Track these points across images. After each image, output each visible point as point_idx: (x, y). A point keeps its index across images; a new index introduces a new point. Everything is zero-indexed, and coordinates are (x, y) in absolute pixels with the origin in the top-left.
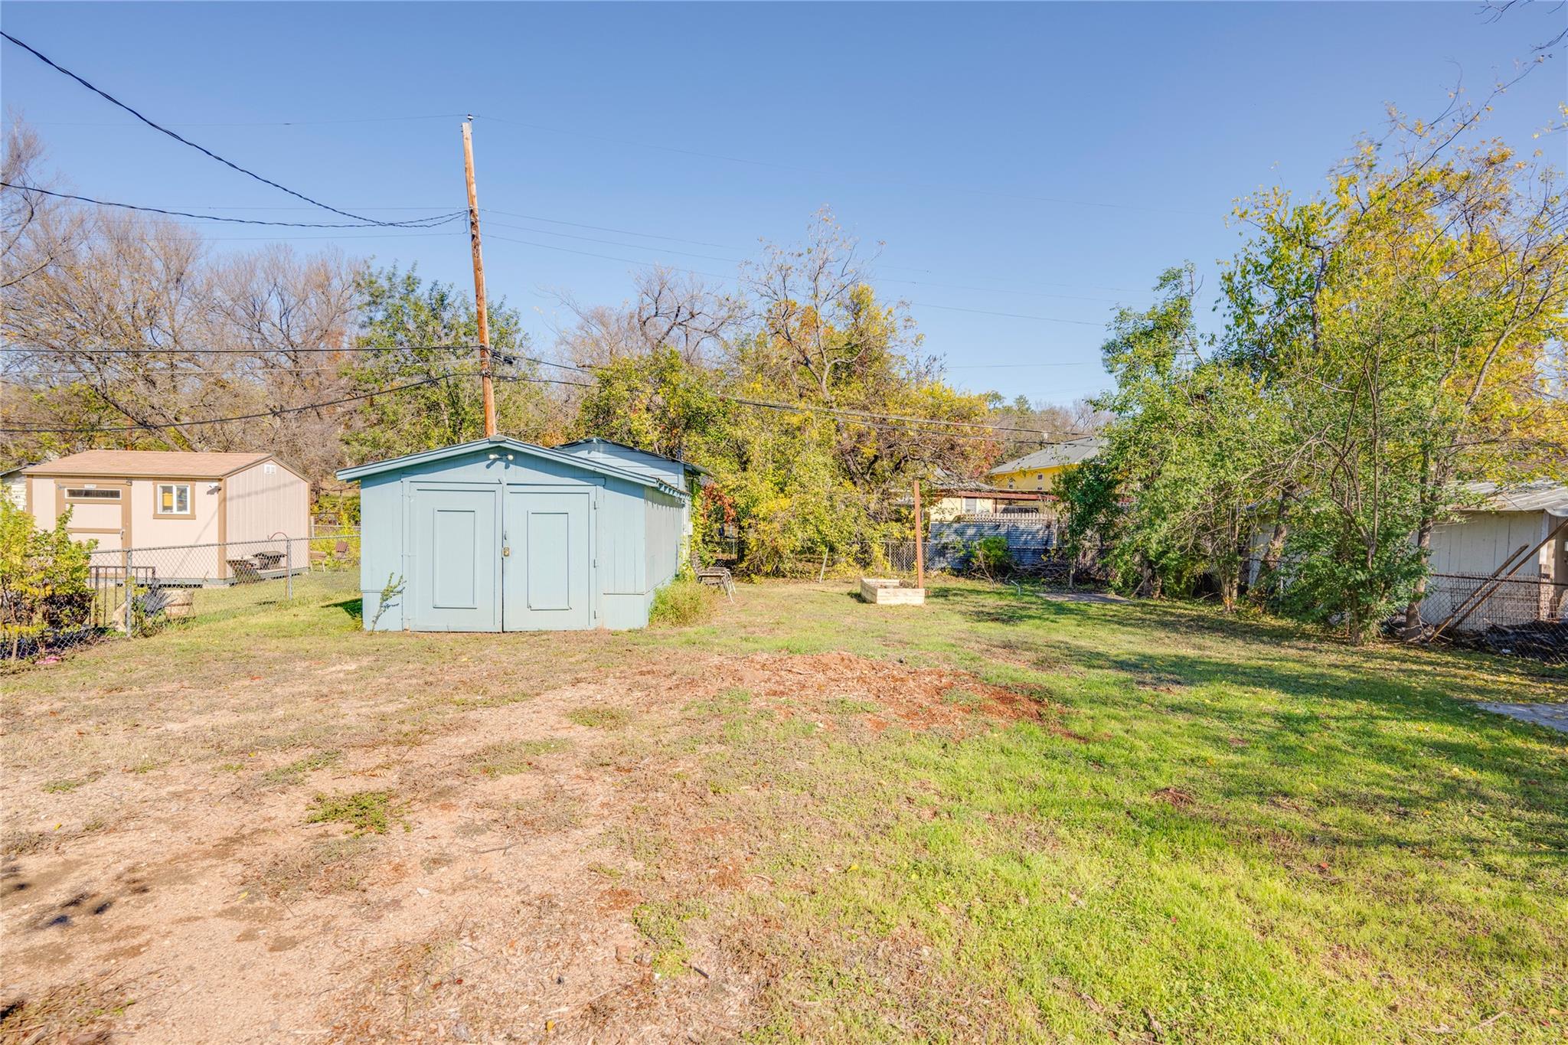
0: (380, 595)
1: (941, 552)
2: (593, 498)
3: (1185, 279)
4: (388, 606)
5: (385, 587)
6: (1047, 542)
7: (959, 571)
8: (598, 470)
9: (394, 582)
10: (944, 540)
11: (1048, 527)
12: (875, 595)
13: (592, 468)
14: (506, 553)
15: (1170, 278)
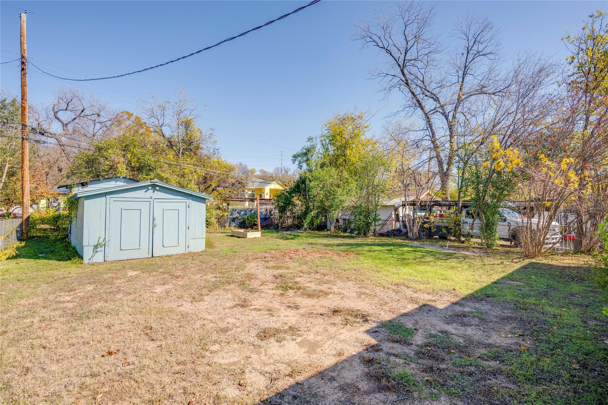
0: (93, 247)
1: (233, 220)
2: (188, 204)
3: (314, 140)
4: (97, 252)
5: (96, 244)
6: (266, 215)
7: (240, 226)
8: (193, 194)
9: (101, 241)
10: (234, 216)
11: (266, 210)
12: (247, 235)
13: (190, 193)
14: (154, 226)
15: (310, 139)
